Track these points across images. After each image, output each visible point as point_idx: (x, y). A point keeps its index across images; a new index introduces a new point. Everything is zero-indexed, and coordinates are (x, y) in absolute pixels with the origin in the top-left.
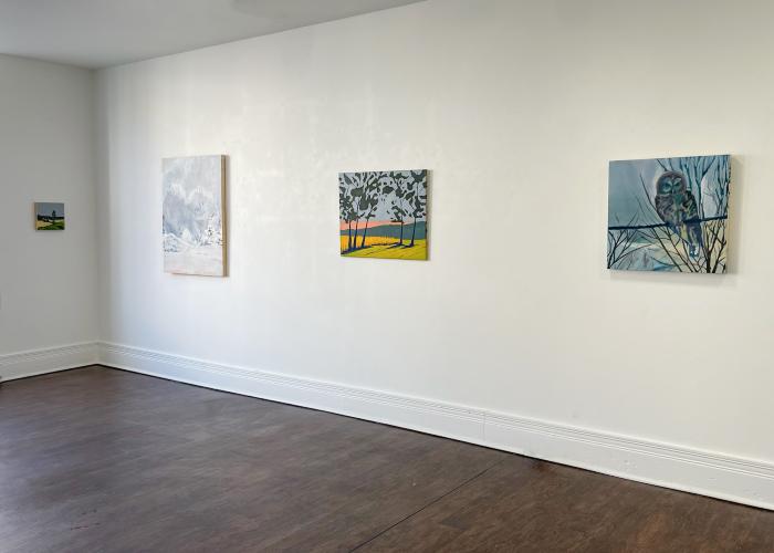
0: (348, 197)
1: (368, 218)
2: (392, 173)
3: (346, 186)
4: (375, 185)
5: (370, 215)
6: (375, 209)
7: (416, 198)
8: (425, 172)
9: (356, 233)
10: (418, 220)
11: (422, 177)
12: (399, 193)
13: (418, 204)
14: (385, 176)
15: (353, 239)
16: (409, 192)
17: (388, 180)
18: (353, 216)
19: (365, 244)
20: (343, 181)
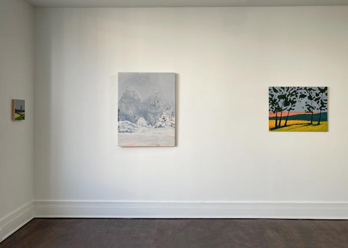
0: (276, 100)
1: (289, 110)
2: (305, 88)
3: (274, 93)
4: (294, 93)
5: (290, 109)
6: (294, 106)
7: (321, 100)
8: (326, 88)
9: (281, 118)
10: (323, 111)
11: (324, 90)
12: (310, 98)
13: (322, 103)
14: (301, 89)
15: (278, 121)
16: (316, 97)
17: (303, 92)
18: (279, 109)
19: (287, 124)
20: (272, 90)
